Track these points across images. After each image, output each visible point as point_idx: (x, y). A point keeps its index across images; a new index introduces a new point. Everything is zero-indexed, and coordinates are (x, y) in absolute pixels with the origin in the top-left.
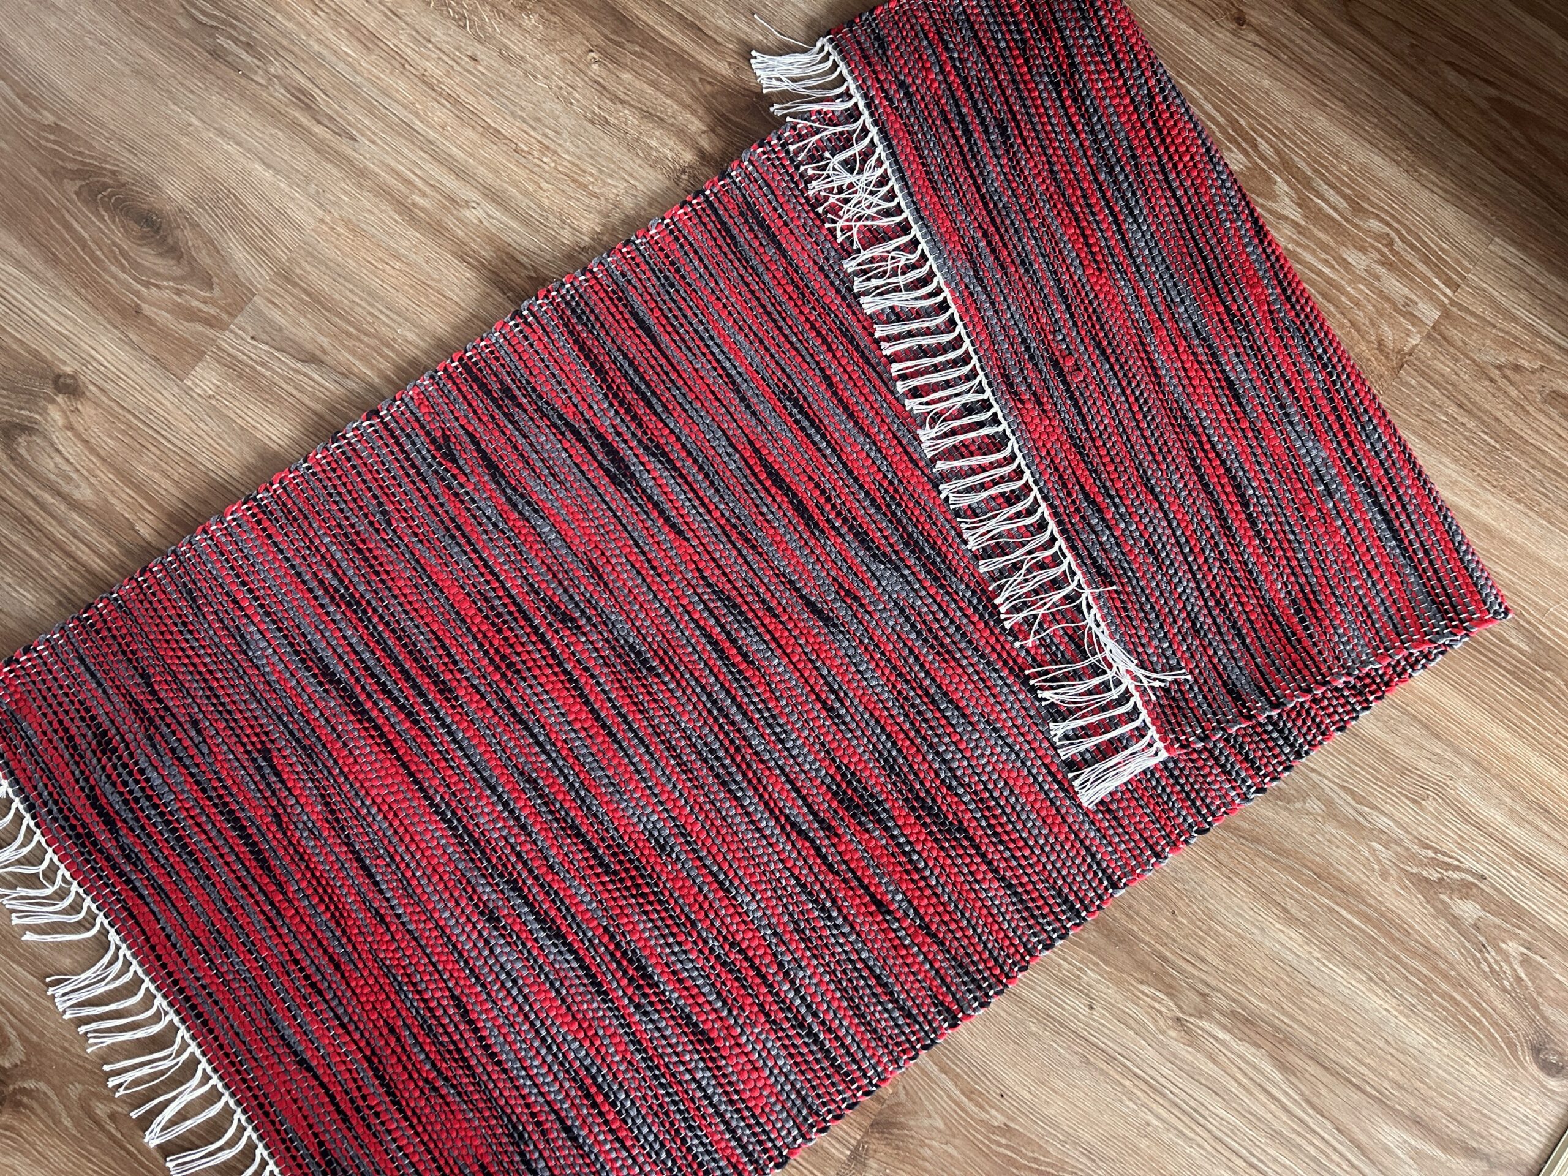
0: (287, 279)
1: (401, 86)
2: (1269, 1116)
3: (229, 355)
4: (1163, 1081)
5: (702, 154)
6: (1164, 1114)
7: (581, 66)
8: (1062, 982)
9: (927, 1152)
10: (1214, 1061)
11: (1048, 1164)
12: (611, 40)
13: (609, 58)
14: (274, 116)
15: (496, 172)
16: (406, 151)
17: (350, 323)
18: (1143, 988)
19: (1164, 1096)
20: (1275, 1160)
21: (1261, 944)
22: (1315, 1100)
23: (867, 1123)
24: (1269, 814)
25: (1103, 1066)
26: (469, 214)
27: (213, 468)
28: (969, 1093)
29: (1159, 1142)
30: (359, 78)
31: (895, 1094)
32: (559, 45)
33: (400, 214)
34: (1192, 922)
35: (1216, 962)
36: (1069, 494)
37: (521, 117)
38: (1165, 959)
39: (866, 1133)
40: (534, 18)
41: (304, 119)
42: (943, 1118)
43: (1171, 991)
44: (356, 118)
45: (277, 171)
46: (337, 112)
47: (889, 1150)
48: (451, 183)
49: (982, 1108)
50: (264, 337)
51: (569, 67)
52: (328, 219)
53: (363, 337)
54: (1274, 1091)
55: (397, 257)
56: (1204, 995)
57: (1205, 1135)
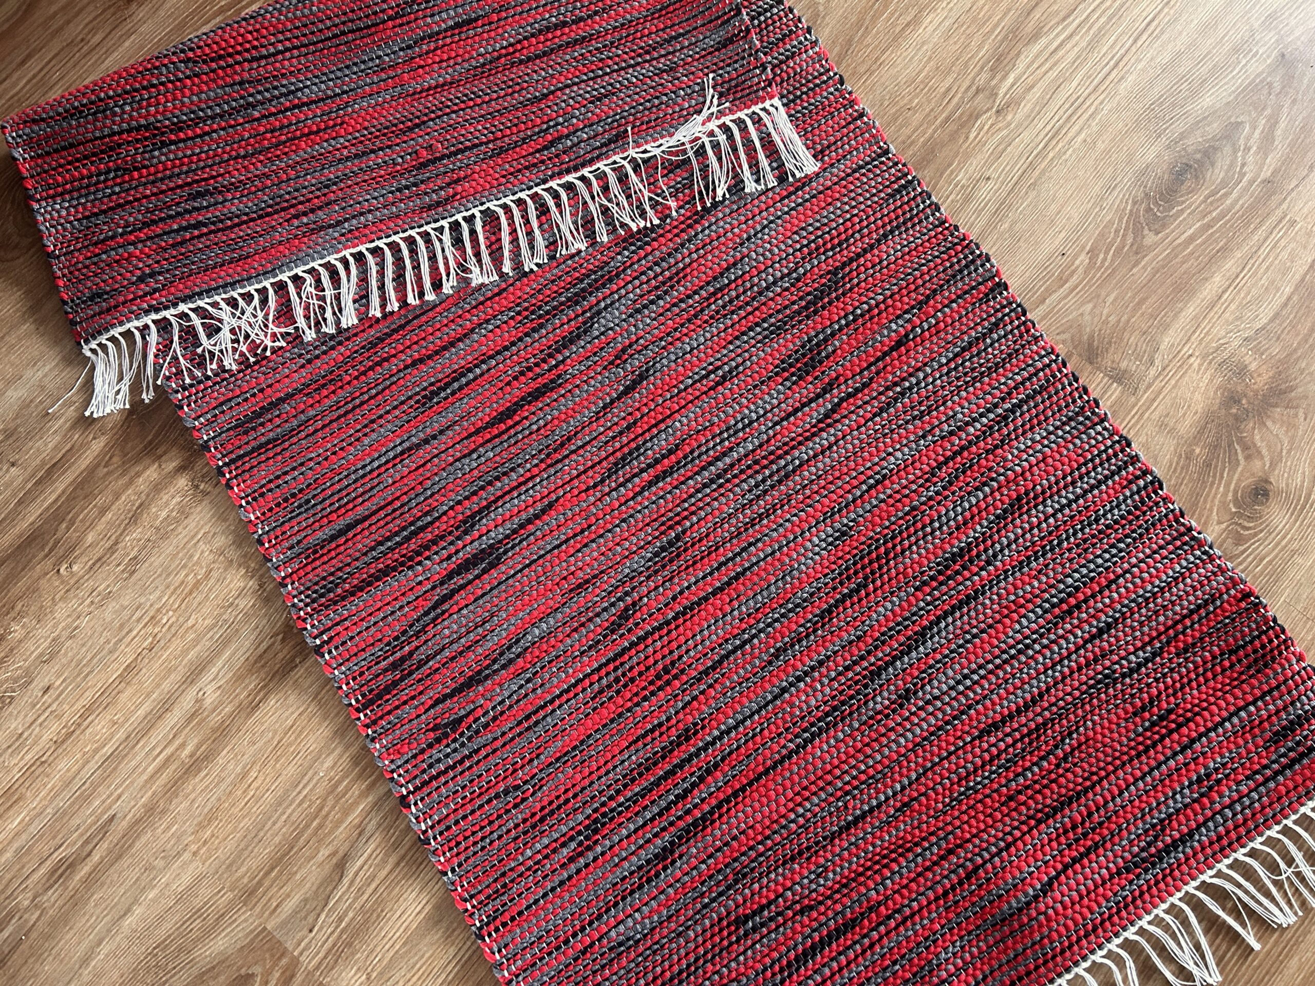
0: (252, 893)
1: (64, 766)
2: (1076, 49)
3: (325, 957)
4: (1048, 128)
5: (182, 469)
6: (1076, 128)
7: (72, 582)
8: (967, 200)
9: (1113, 319)
10: (1032, 87)
11: (1120, 220)
12: (51, 551)
13: (68, 555)
14: (76, 902)
15: (170, 671)
16: (133, 763)
17: (307, 826)
18: (972, 136)
19: (1061, 127)
20: (1112, 47)
21: (935, 45)
22: (1062, 15)
23: (1090, 368)
24: (827, 31)
25: (1037, 172)
26: (211, 698)
27: (443, 976)
28: (1062, 281)
29: (1099, 134)
30: (49, 810)
31: (1064, 342)
32: (47, 603)
33: (200, 771)
34: (917, 96)
35: (950, 80)
36: (543, 162)
37: (116, 644)
38: (947, 119)
39: (1098, 369)
40: (15, 627)
41: (85, 869)
42: (1083, 304)
43: (974, 116)
44: (91, 815)
45: (135, 901)
46: (82, 835)
47: (1112, 350)
48: (175, 717)
49: (1074, 272)
50: (310, 919)
51: (71, 594)
52: (194, 848)
53: (324, 813)
54: (1055, 44)
55: (244, 775)
56: (978, 91)
57: (1093, 97)
